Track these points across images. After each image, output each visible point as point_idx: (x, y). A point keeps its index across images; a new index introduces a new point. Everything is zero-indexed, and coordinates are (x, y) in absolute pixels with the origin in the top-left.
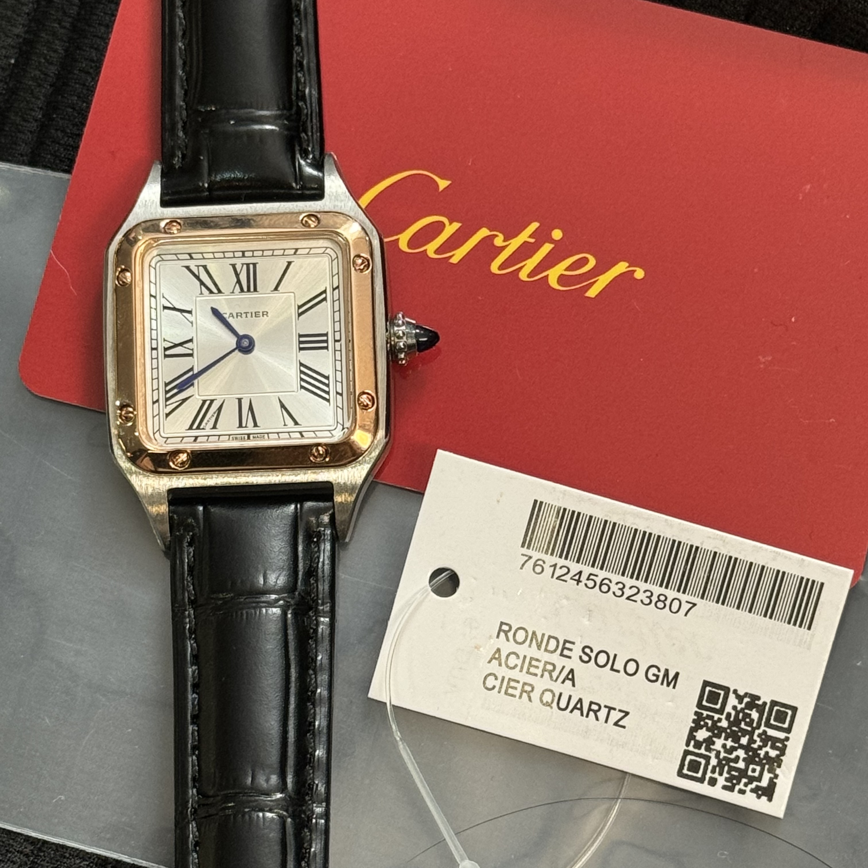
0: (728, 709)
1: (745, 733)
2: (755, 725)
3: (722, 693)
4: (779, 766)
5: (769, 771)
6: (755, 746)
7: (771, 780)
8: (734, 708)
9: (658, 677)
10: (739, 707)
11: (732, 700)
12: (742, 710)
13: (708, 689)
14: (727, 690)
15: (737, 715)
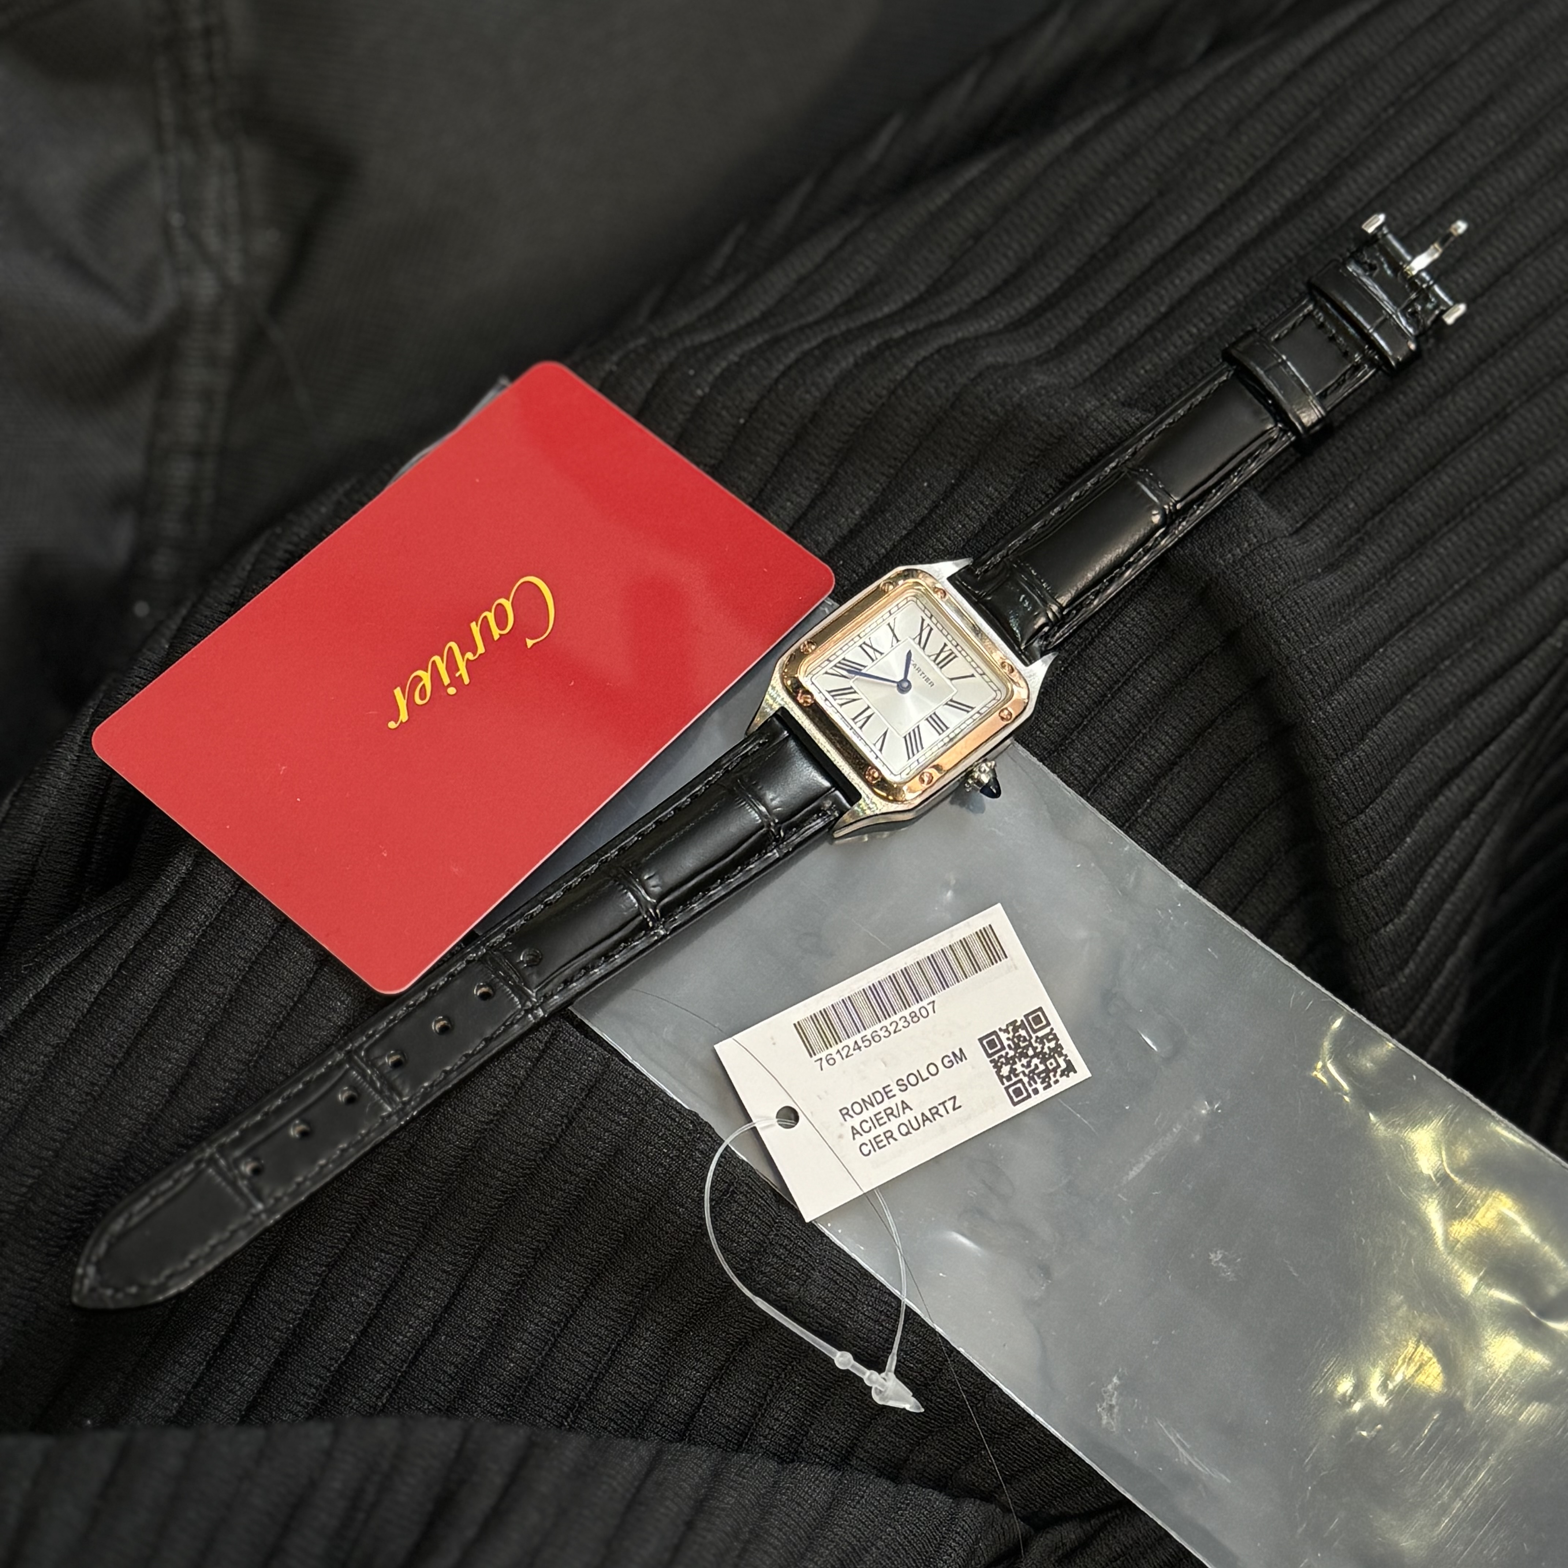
0: (1006, 1043)
1: (1026, 1047)
2: (1028, 1038)
3: (994, 1037)
4: (1062, 1048)
5: (1060, 1057)
6: (1039, 1050)
7: (1065, 1060)
8: (1008, 1039)
9: (951, 1061)
10: (1011, 1035)
11: (1003, 1036)
12: (1014, 1036)
13: (984, 1042)
14: (994, 1033)
15: (1014, 1042)
